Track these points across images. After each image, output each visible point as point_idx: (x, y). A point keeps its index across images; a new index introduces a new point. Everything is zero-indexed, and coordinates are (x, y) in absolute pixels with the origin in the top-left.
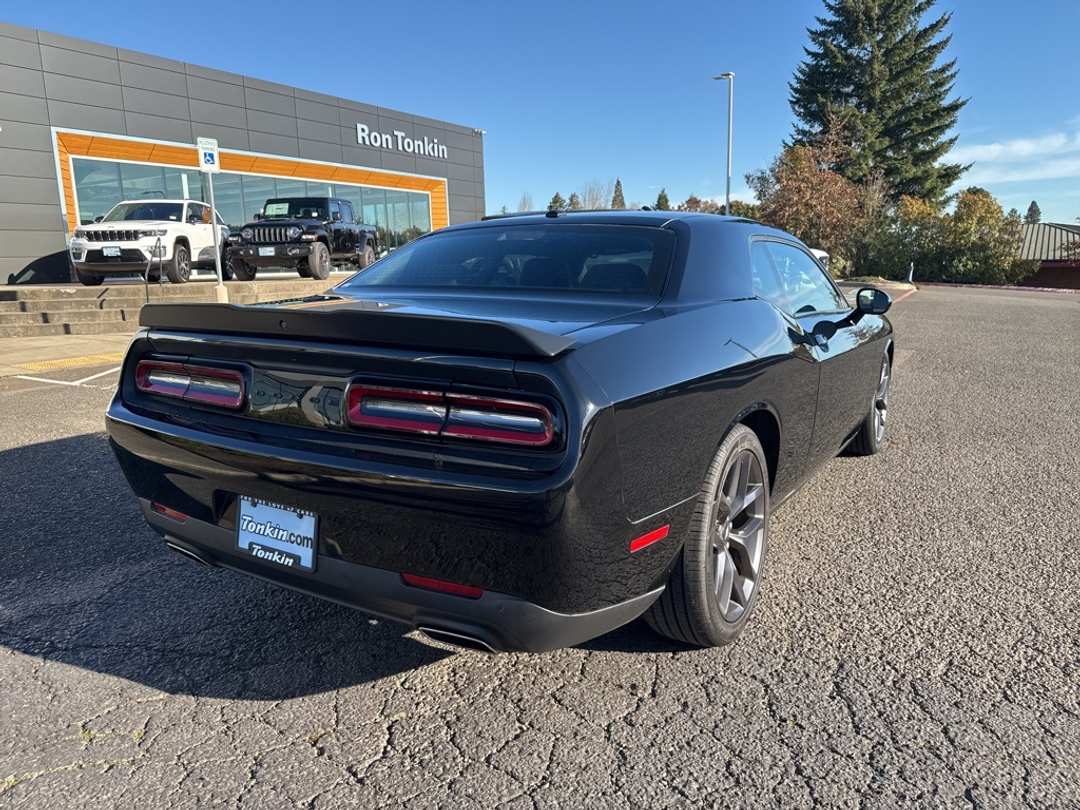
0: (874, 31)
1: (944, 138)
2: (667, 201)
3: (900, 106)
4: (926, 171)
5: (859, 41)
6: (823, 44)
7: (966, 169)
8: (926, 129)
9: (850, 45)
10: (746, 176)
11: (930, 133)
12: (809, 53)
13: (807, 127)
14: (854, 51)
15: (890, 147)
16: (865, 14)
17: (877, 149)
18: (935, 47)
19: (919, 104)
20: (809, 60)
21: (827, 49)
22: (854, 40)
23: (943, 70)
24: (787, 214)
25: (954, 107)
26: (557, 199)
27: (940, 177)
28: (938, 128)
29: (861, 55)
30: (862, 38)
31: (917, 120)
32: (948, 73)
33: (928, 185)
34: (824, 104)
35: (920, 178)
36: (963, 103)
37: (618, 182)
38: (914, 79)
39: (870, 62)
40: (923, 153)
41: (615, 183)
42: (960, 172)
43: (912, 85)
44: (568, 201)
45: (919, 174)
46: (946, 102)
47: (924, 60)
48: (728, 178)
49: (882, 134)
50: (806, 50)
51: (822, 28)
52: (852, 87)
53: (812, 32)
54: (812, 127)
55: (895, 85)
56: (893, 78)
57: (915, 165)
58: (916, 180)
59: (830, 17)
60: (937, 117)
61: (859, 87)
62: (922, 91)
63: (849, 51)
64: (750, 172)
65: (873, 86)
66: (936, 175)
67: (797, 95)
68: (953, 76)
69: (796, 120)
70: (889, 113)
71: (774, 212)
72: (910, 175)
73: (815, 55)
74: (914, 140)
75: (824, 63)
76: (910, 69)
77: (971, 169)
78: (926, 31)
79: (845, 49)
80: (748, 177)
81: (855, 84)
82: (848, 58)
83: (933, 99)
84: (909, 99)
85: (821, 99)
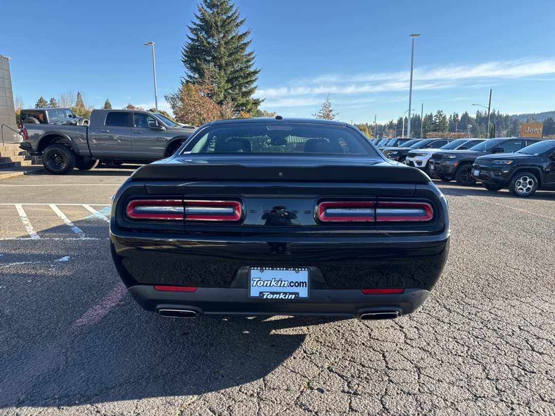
0: (219, 32)
1: (253, 86)
2: (110, 106)
3: (233, 69)
4: (247, 101)
5: (213, 36)
6: (197, 34)
7: (263, 101)
8: (245, 81)
9: (209, 37)
10: (165, 97)
11: (247, 83)
12: (190, 38)
13: (192, 75)
14: (210, 40)
15: (230, 88)
16: (215, 23)
17: (226, 88)
18: (246, 44)
19: (241, 69)
20: (190, 41)
21: (198, 37)
22: (210, 35)
23: (249, 55)
24: (190, 117)
25: (255, 73)
26: (41, 101)
27: (253, 104)
28: (250, 81)
29: (214, 43)
30: (214, 34)
31: (241, 76)
32: (252, 56)
33: (249, 107)
34: (200, 64)
35: (245, 104)
36: (259, 71)
37: (79, 93)
38: (239, 57)
39: (219, 47)
40: (245, 92)
41: (77, 94)
42: (261, 102)
43: (237, 60)
44: (49, 102)
45: (245, 102)
46: (252, 69)
47: (242, 49)
48: (156, 97)
49: (228, 81)
50: (188, 37)
51: (194, 27)
52: (211, 57)
53: (190, 28)
54: (194, 74)
55: (230, 59)
56: (230, 55)
57: (243, 97)
58: (243, 105)
59: (198, 22)
60: (249, 77)
61: (214, 58)
62: (242, 63)
63: (208, 40)
64: (167, 94)
65: (221, 58)
66: (251, 103)
67: (186, 58)
68: (253, 58)
69: (187, 70)
70: (229, 72)
71: (183, 116)
72: (241, 102)
73: (192, 39)
74: (240, 86)
75: (197, 44)
76: (236, 52)
77: (265, 101)
78: (241, 36)
79: (207, 39)
80: (166, 97)
81: (212, 56)
82: (209, 43)
83: (247, 67)
84: (237, 66)
85: (198, 62)
